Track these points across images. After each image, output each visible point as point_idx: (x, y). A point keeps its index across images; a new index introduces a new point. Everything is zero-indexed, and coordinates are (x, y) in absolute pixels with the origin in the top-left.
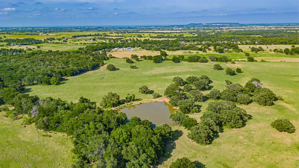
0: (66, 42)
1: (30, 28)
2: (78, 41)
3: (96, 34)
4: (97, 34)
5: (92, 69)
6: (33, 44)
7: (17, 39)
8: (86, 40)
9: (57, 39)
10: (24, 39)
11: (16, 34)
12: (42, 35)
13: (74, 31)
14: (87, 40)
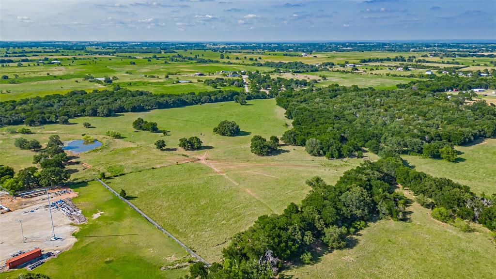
0: (356, 71)
1: (275, 44)
2: (377, 69)
3: (397, 57)
4: (399, 58)
5: (493, 135)
6: (307, 71)
7: (280, 62)
8: (390, 69)
9: (338, 64)
10: (290, 63)
11: (270, 54)
12: (306, 56)
13: (344, 51)
14: (392, 68)
